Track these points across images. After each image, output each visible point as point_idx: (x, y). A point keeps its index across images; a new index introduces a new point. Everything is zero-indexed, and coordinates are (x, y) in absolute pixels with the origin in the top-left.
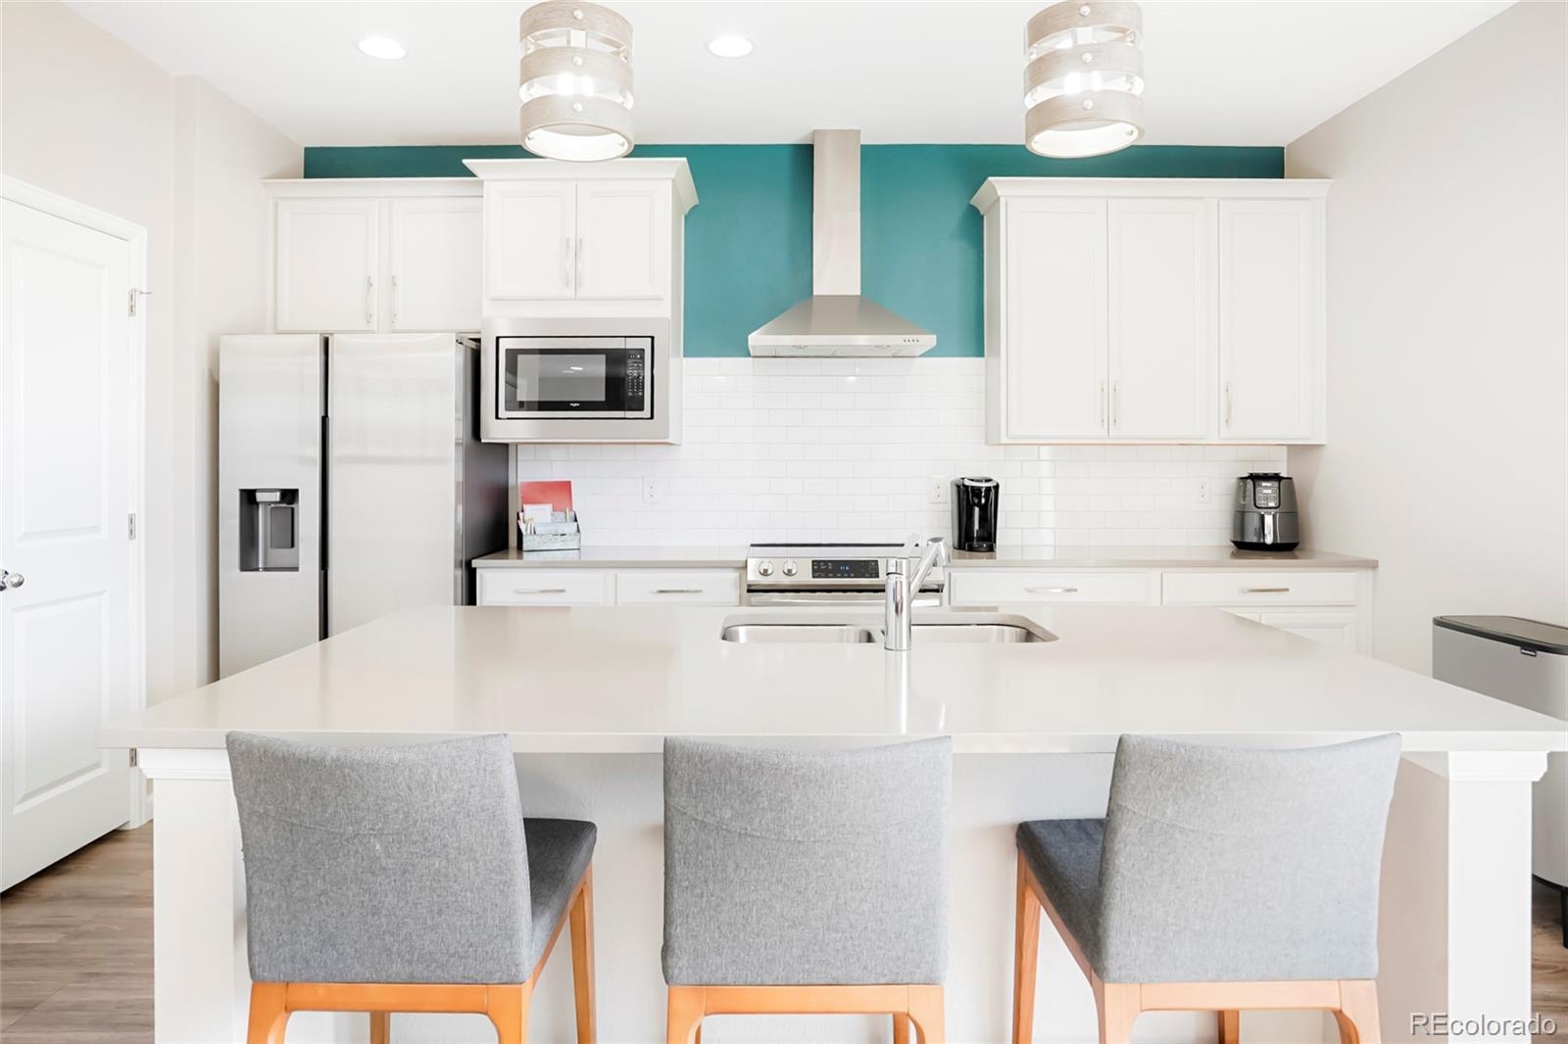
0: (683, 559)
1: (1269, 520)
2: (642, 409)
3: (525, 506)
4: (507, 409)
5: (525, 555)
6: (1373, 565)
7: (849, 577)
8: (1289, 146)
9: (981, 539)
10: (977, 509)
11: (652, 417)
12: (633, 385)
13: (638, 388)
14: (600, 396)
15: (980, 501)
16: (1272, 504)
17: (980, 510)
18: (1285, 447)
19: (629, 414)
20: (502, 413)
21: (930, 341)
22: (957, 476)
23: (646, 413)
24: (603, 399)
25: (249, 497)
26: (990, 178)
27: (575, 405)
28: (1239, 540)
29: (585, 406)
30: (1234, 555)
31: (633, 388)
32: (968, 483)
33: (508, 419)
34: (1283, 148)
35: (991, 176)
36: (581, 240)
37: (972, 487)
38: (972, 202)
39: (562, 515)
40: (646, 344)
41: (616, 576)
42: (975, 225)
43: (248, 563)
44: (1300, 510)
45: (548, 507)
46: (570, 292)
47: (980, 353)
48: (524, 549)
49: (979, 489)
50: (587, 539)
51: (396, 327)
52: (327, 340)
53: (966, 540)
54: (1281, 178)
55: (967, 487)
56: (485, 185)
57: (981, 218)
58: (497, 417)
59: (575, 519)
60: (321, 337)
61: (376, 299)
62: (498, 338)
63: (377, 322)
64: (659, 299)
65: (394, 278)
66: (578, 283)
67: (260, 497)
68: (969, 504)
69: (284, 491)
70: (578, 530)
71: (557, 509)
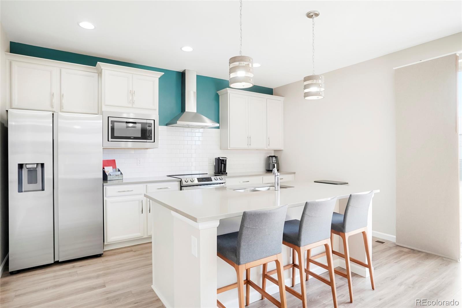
0: (158, 180)
2: (151, 139)
3: (105, 167)
4: (112, 138)
5: (108, 181)
6: (294, 173)
7: (206, 181)
8: (274, 89)
9: (223, 171)
10: (223, 164)
11: (154, 142)
12: (149, 133)
13: (150, 134)
14: (139, 135)
15: (224, 162)
16: (275, 162)
17: (224, 165)
18: (273, 151)
19: (148, 141)
20: (110, 139)
21: (217, 125)
22: (217, 157)
23: (153, 140)
24: (140, 136)
25: (21, 166)
26: (227, 88)
27: (132, 138)
28: (268, 169)
29: (135, 138)
30: (266, 173)
31: (149, 134)
32: (220, 158)
33: (111, 141)
34: (273, 89)
36: (134, 92)
37: (222, 159)
38: (217, 92)
39: (115, 169)
40: (152, 122)
41: (147, 185)
42: (217, 97)
43: (20, 190)
44: (279, 163)
45: (111, 168)
46: (130, 105)
47: (219, 128)
48: (108, 180)
49: (224, 160)
50: (124, 176)
51: (63, 110)
52: (53, 114)
53: (220, 172)
54: (272, 95)
55: (221, 159)
56: (103, 70)
57: (219, 96)
58: (108, 141)
59: (119, 171)
60: (51, 113)
61: (56, 101)
62: (108, 117)
63: (56, 109)
64: (155, 110)
65: (63, 94)
66: (133, 103)
67: (28, 166)
68: (222, 163)
69: (37, 164)
70: (121, 174)
71: (113, 168)
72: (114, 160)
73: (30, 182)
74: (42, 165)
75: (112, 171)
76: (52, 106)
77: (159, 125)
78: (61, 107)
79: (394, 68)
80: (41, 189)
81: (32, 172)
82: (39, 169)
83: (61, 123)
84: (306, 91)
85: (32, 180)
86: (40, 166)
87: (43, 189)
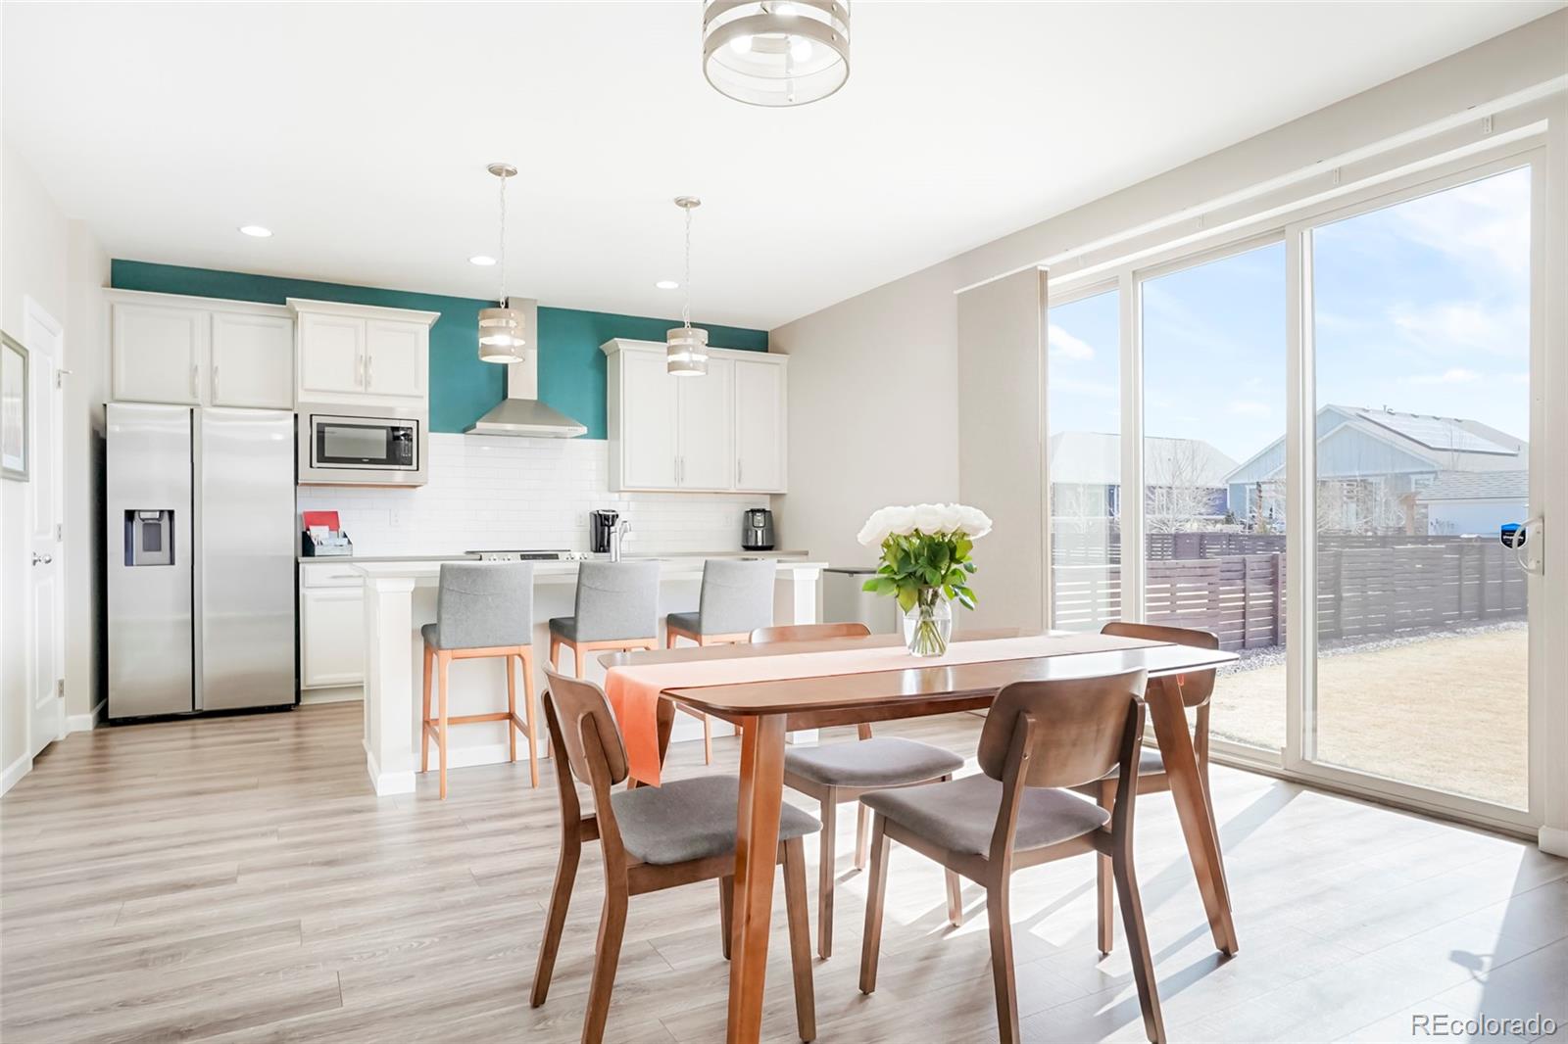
1: (760, 533)
2: (411, 464)
3: (311, 528)
4: (318, 461)
8: (771, 330)
10: (608, 526)
11: (418, 469)
12: (405, 449)
13: (408, 451)
14: (383, 455)
15: (607, 522)
16: (761, 525)
17: (608, 529)
18: (769, 495)
19: (403, 467)
20: (315, 463)
21: (584, 430)
22: (594, 509)
23: (414, 467)
24: (385, 457)
25: (130, 515)
26: (616, 339)
27: (365, 460)
28: (745, 544)
29: (372, 461)
31: (405, 451)
32: (601, 513)
33: (318, 467)
34: (767, 332)
35: (618, 337)
36: (370, 358)
37: (605, 515)
38: (601, 347)
39: (335, 533)
40: (413, 425)
42: (601, 361)
43: (129, 562)
44: (775, 529)
45: (327, 528)
46: (361, 389)
47: (605, 437)
48: (315, 554)
49: (609, 516)
50: (357, 548)
51: (218, 402)
52: (192, 411)
53: (601, 546)
54: (767, 351)
55: (600, 515)
56: (300, 314)
57: (606, 357)
58: (311, 467)
59: (345, 536)
60: (188, 409)
61: (201, 381)
62: (311, 416)
63: (202, 397)
64: (422, 397)
65: (217, 368)
66: (368, 383)
67: (144, 515)
68: (602, 525)
69: (161, 512)
70: (349, 542)
71: (330, 530)
72: (336, 513)
73: (147, 548)
74: (171, 513)
75: (327, 535)
76: (194, 394)
77: (431, 430)
78: (213, 393)
79: (956, 292)
80: (168, 561)
81: (152, 528)
82: (165, 523)
83: (207, 426)
84: (672, 358)
85: (152, 544)
86: (166, 516)
87: (172, 562)
